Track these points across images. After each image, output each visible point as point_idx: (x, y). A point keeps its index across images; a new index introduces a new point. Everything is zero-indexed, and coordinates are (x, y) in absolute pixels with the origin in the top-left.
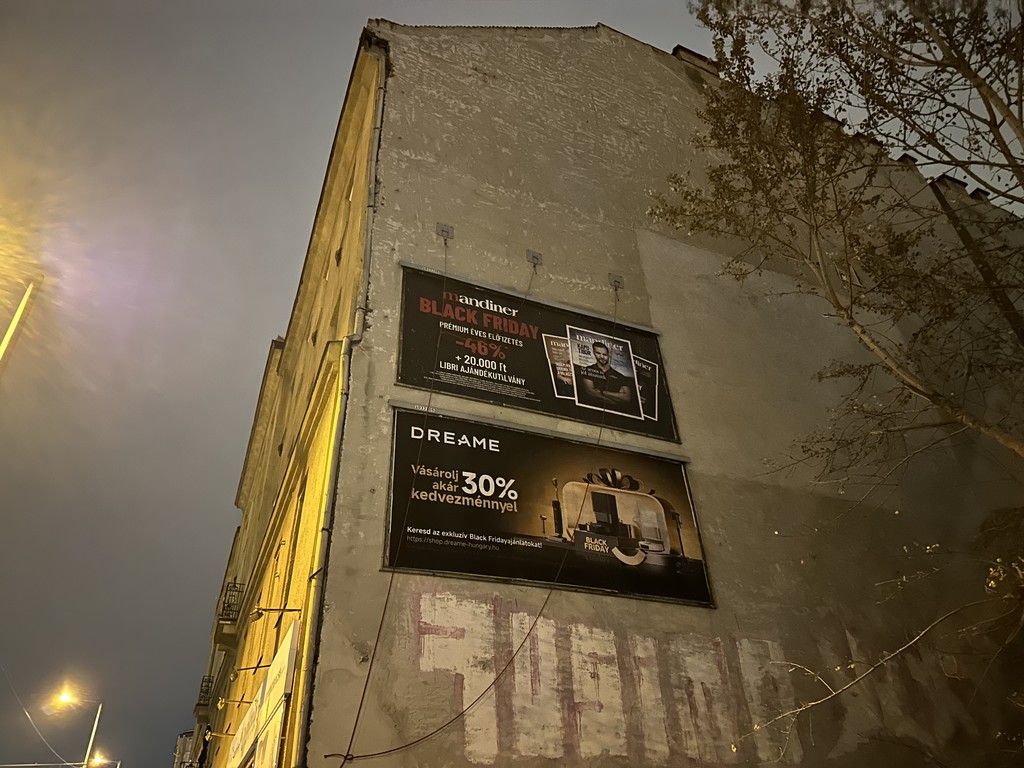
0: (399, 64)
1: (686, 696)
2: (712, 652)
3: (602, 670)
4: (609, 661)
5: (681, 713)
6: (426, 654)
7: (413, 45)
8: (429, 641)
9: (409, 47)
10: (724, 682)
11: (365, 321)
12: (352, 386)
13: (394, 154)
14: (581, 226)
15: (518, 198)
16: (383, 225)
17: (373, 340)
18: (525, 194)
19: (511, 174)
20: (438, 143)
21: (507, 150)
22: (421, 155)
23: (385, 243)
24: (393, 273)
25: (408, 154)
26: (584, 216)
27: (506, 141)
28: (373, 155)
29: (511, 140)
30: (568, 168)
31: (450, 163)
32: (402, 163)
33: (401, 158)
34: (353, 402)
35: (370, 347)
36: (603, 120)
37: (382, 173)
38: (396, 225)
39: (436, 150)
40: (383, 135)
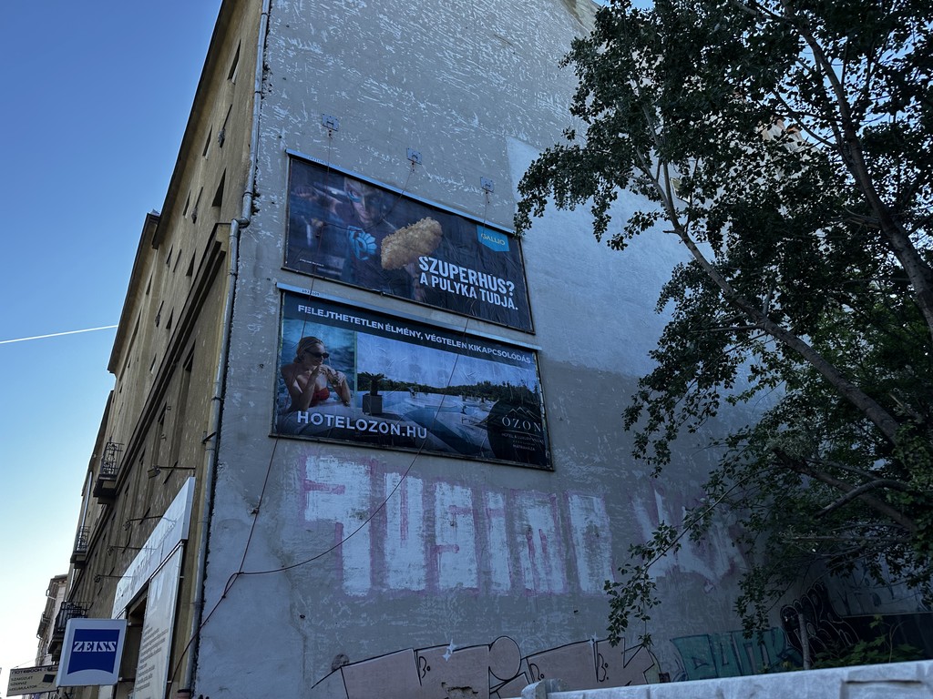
1: (526, 540)
2: (549, 505)
3: (460, 519)
4: (466, 512)
5: (522, 554)
6: (310, 507)
8: (312, 495)
10: (557, 528)
11: (252, 205)
12: (240, 268)
13: (282, 42)
14: (457, 130)
15: (400, 96)
16: (271, 112)
17: (260, 225)
18: (406, 93)
19: (394, 72)
20: (325, 34)
21: (391, 49)
22: (308, 45)
23: (272, 130)
24: (279, 161)
25: (296, 43)
26: (460, 120)
27: (390, 38)
28: (261, 42)
29: (395, 39)
30: (448, 71)
31: (336, 57)
32: (290, 52)
33: (288, 46)
34: (241, 282)
35: (258, 231)
36: (481, 27)
37: (270, 60)
38: (284, 113)
39: (323, 42)
40: (271, 22)
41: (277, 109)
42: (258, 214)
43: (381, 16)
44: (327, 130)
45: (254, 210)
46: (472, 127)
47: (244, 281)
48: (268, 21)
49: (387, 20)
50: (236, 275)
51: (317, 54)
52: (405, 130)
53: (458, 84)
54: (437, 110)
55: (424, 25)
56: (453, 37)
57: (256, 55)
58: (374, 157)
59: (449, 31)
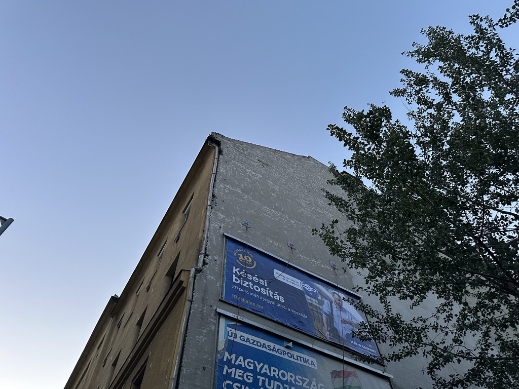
0: (225, 151)
7: (231, 146)
9: (230, 146)
11: (204, 260)
12: (195, 297)
13: (222, 185)
15: (281, 216)
16: (216, 215)
17: (208, 272)
18: (284, 215)
19: (277, 205)
20: (242, 185)
21: (275, 195)
22: (235, 188)
23: (216, 224)
24: (220, 239)
25: (229, 187)
27: (274, 191)
28: (211, 184)
29: (276, 191)
30: (303, 208)
31: (248, 195)
32: (226, 190)
33: (225, 188)
35: (206, 275)
36: (316, 192)
37: (216, 192)
38: (222, 216)
39: (242, 188)
40: (217, 177)
41: (219, 214)
42: (207, 266)
43: (269, 181)
44: (245, 227)
45: (204, 263)
47: (196, 305)
48: (215, 177)
49: (271, 183)
50: (191, 302)
51: (239, 193)
52: (285, 232)
53: (309, 214)
54: (301, 225)
55: (289, 187)
56: (304, 194)
57: (209, 190)
58: (270, 243)
59: (301, 192)
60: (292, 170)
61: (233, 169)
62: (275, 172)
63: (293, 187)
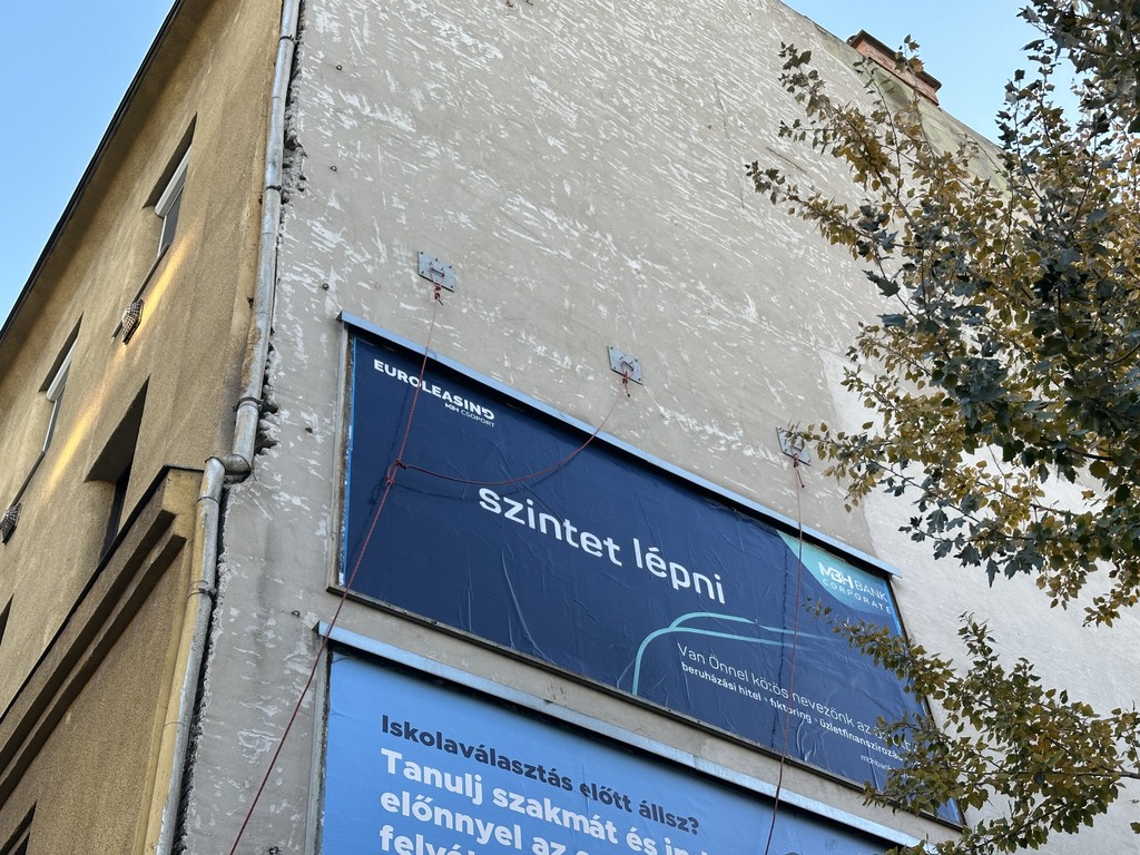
11: (259, 429)
12: (226, 579)
13: (325, 96)
14: (714, 323)
15: (584, 238)
16: (305, 232)
17: (278, 478)
18: (597, 235)
19: (568, 189)
20: (417, 95)
21: (558, 144)
22: (384, 111)
23: (306, 271)
24: (324, 338)
25: (356, 103)
26: (716, 303)
27: (555, 125)
28: (279, 90)
29: (566, 126)
30: (680, 202)
31: (443, 141)
32: (343, 117)
33: (340, 108)
34: (227, 615)
35: (271, 492)
36: (738, 130)
37: (300, 129)
38: (332, 238)
39: (414, 110)
40: (302, 56)
41: (318, 228)
42: (272, 453)
43: (534, 79)
44: (431, 287)
45: (262, 443)
46: (745, 322)
47: (234, 612)
48: (296, 52)
49: (545, 87)
50: (214, 598)
51: (402, 131)
52: (601, 307)
53: (705, 231)
54: (665, 278)
55: (622, 109)
56: (684, 141)
57: (266, 117)
58: (537, 358)
59: (673, 128)
60: (635, 28)
61: (374, 19)
62: (562, 35)
63: (638, 108)
